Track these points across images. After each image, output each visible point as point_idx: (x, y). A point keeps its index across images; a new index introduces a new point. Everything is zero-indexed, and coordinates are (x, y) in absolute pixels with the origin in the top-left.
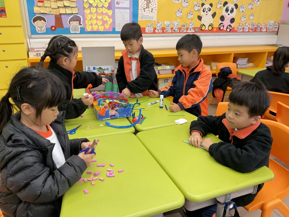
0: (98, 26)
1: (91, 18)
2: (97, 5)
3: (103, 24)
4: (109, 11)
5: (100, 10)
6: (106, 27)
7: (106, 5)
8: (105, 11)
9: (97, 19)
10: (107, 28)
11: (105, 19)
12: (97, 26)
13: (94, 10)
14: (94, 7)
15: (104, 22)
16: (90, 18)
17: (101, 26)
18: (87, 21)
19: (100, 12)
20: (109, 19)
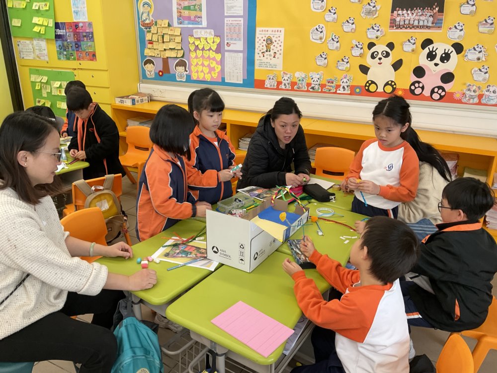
0: (205, 74)
1: (197, 64)
2: (204, 47)
3: (209, 72)
4: (217, 55)
5: (206, 54)
6: (213, 75)
7: (214, 47)
8: (212, 54)
9: (203, 65)
10: (215, 78)
11: (212, 66)
12: (202, 73)
13: (199, 53)
14: (200, 50)
15: (212, 69)
16: (195, 63)
17: (207, 74)
18: (193, 68)
19: (206, 56)
20: (217, 66)
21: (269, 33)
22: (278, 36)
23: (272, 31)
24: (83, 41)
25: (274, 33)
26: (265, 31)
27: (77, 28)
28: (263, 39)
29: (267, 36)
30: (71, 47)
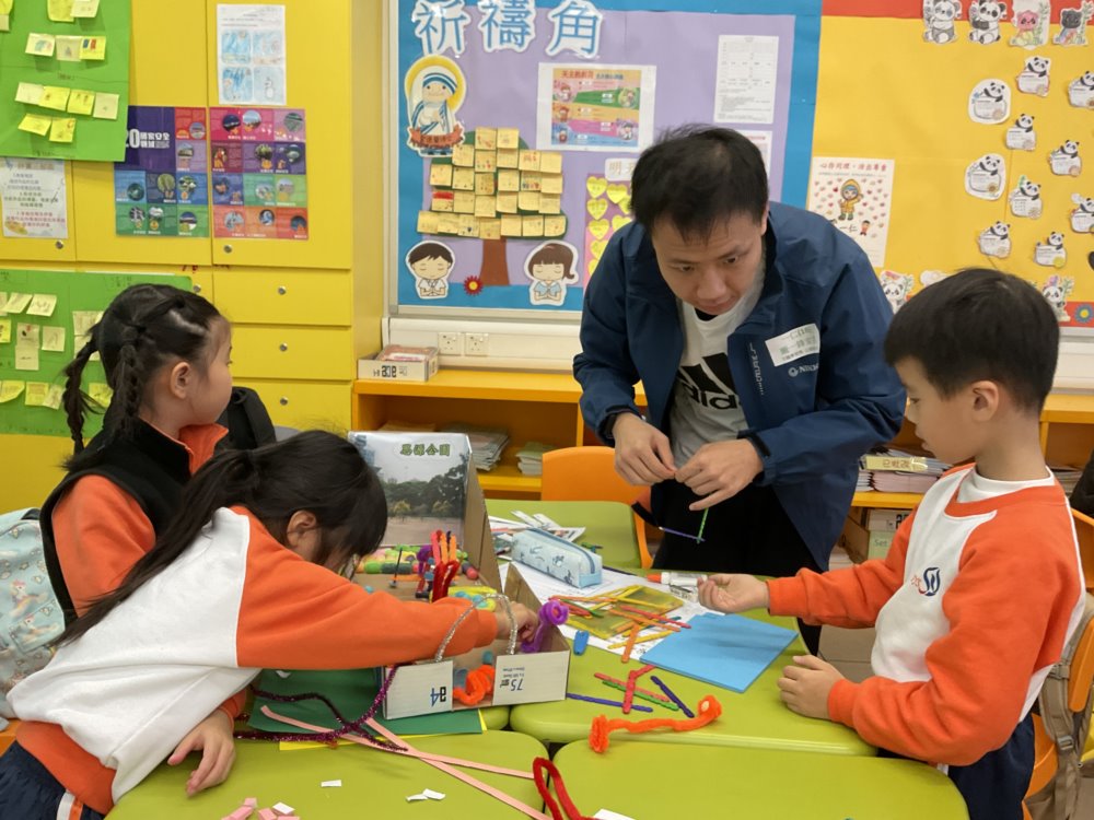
21: (851, 170)
22: (876, 179)
23: (862, 167)
24: (257, 171)
25: (864, 171)
26: (839, 165)
27: (229, 129)
28: (833, 186)
29: (845, 179)
30: (192, 191)
